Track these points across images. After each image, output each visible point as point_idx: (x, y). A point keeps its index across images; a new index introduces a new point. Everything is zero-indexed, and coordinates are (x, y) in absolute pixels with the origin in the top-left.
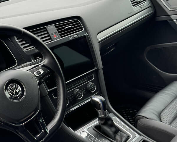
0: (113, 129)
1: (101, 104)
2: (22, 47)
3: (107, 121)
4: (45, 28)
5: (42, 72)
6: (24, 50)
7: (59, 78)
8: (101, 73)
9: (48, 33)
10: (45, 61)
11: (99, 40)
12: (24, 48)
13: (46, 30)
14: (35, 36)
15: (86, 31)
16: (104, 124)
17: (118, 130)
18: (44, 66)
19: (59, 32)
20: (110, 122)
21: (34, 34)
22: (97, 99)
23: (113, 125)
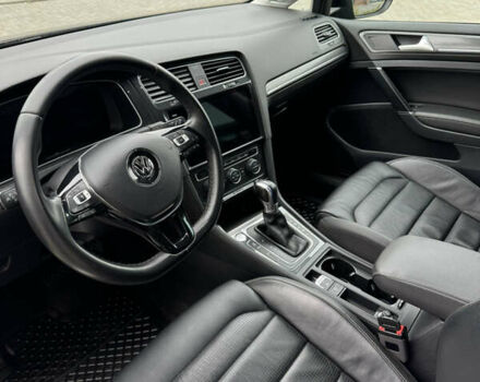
0: (286, 232)
1: (270, 194)
2: (150, 96)
3: (277, 219)
4: (186, 68)
5: (187, 139)
6: (154, 101)
7: (213, 151)
8: (269, 144)
9: (190, 76)
10: (192, 122)
11: (269, 93)
12: (153, 98)
13: (188, 72)
14: (176, 78)
15: (249, 76)
16: (272, 224)
17: (292, 233)
18: (189, 129)
19: (208, 76)
20: (281, 221)
21: (176, 75)
22: (264, 185)
23: (285, 225)
